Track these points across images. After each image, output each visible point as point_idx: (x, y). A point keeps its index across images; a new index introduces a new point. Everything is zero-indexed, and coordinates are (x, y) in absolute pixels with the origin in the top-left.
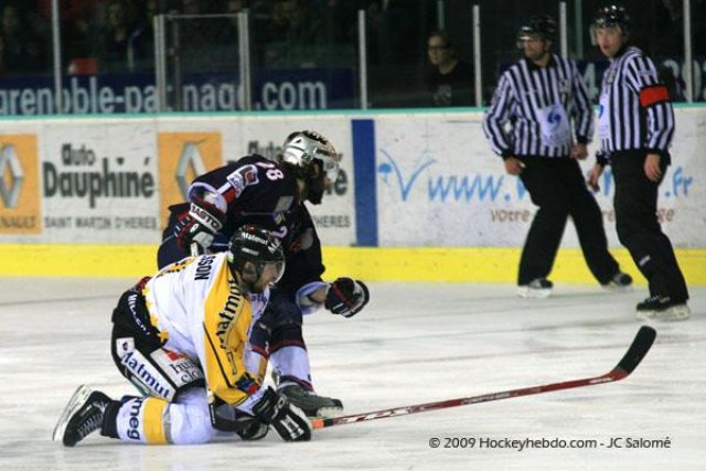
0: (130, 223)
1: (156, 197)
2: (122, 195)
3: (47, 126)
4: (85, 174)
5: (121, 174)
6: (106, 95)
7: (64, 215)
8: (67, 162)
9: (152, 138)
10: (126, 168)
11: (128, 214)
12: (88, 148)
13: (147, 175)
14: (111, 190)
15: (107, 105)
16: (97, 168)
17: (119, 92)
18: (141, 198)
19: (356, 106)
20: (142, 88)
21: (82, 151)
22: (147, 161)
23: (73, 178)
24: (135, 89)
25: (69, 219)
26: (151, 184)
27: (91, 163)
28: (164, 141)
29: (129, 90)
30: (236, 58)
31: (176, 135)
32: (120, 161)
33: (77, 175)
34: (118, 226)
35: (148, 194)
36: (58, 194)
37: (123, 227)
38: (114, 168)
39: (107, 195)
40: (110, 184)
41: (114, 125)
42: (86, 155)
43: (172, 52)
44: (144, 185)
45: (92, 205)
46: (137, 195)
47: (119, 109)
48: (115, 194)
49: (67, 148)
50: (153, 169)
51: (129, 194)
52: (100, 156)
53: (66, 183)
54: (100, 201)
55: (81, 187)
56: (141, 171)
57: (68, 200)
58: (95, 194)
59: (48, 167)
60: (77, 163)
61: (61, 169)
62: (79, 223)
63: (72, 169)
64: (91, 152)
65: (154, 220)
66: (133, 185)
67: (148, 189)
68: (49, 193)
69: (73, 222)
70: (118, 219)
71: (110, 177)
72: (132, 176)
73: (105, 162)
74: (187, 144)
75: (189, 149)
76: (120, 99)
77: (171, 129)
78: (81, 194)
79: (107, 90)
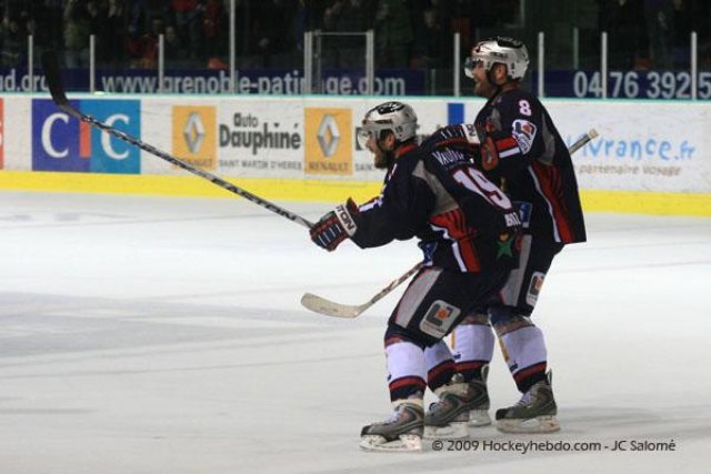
0: (282, 165)
1: (302, 149)
2: (277, 146)
3: (223, 102)
4: (250, 134)
5: (276, 134)
6: (245, 83)
7: (234, 159)
8: (237, 124)
9: (302, 111)
10: (280, 130)
11: (281, 160)
12: (253, 116)
13: (296, 135)
14: (269, 144)
15: (245, 89)
16: (260, 129)
17: (254, 80)
18: (291, 149)
19: (451, 94)
20: (271, 78)
21: (249, 118)
22: (296, 125)
23: (241, 136)
24: (266, 79)
25: (237, 161)
26: (299, 140)
27: (255, 126)
28: (310, 114)
29: (261, 80)
30: (364, 61)
31: (318, 110)
32: (277, 125)
33: (244, 133)
34: (273, 167)
35: (297, 147)
36: (230, 145)
37: (277, 167)
38: (271, 129)
39: (266, 146)
40: (269, 140)
41: (273, 102)
42: (252, 120)
43: (316, 56)
44: (293, 141)
45: (255, 152)
46: (288, 147)
47: (254, 91)
48: (271, 146)
49: (237, 115)
50: (300, 131)
51: (282, 146)
52: (261, 122)
53: (236, 139)
54: (260, 150)
55: (247, 141)
56: (291, 132)
57: (237, 149)
58: (256, 145)
59: (223, 128)
60: (245, 126)
61: (233, 129)
62: (244, 164)
63: (241, 129)
64: (255, 119)
65: (300, 164)
66: (285, 141)
67: (296, 143)
68: (223, 144)
69: (240, 164)
70: (273, 162)
71: (268, 135)
72: (285, 135)
73: (266, 125)
74: (325, 116)
75: (328, 119)
76: (254, 85)
77: (316, 106)
78: (247, 145)
79: (245, 79)
